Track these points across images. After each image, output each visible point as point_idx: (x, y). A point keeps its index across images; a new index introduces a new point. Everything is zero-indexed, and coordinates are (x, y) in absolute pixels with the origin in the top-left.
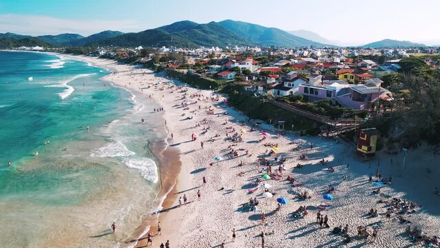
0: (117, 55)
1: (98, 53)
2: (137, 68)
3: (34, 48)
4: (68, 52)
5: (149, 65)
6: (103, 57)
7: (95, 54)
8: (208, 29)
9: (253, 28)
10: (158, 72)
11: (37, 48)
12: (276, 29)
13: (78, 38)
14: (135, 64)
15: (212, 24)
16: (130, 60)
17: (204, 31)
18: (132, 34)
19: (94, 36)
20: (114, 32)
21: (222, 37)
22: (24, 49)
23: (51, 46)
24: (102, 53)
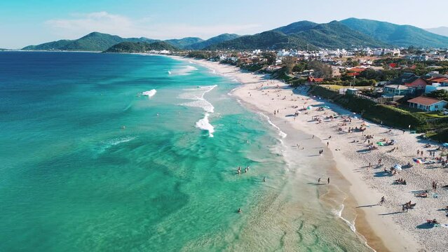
0: (239, 61)
1: (218, 58)
2: (265, 78)
3: (162, 52)
4: (191, 56)
5: (280, 75)
6: (224, 62)
7: (216, 59)
8: (328, 29)
9: (381, 27)
10: (296, 86)
11: (164, 51)
12: (410, 27)
13: (199, 41)
14: (261, 72)
15: (333, 24)
16: (254, 68)
17: (323, 31)
18: (249, 36)
19: (213, 40)
20: (231, 35)
21: (345, 37)
22: (154, 53)
23: (176, 50)
24: (223, 58)
